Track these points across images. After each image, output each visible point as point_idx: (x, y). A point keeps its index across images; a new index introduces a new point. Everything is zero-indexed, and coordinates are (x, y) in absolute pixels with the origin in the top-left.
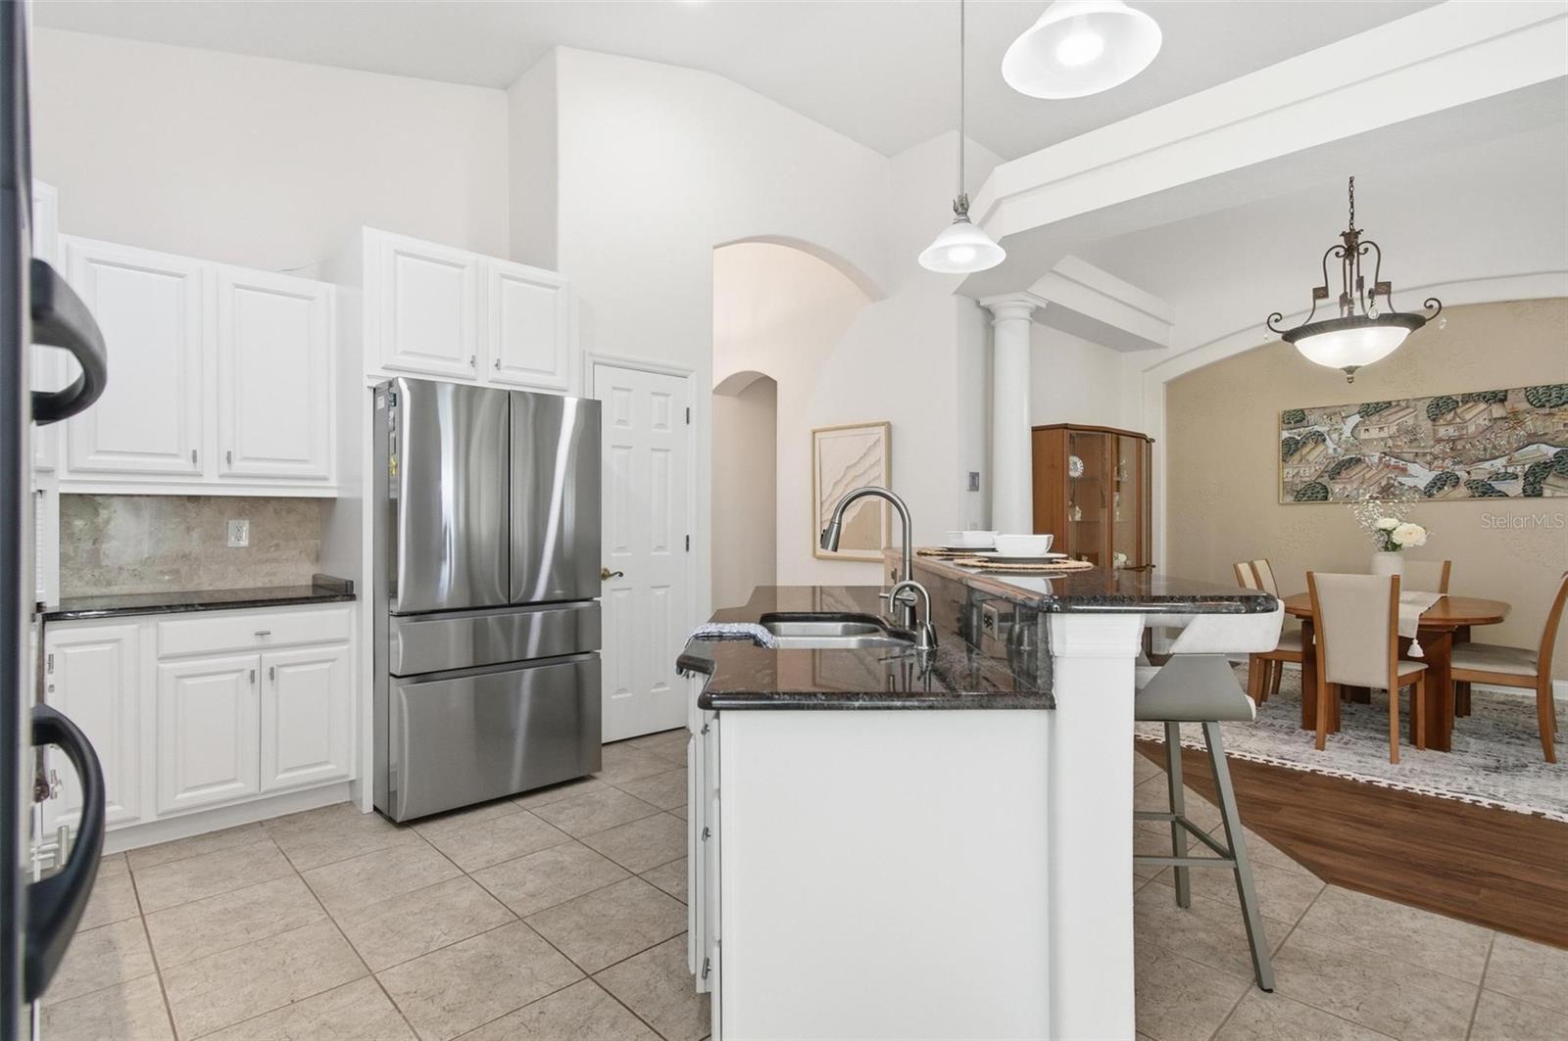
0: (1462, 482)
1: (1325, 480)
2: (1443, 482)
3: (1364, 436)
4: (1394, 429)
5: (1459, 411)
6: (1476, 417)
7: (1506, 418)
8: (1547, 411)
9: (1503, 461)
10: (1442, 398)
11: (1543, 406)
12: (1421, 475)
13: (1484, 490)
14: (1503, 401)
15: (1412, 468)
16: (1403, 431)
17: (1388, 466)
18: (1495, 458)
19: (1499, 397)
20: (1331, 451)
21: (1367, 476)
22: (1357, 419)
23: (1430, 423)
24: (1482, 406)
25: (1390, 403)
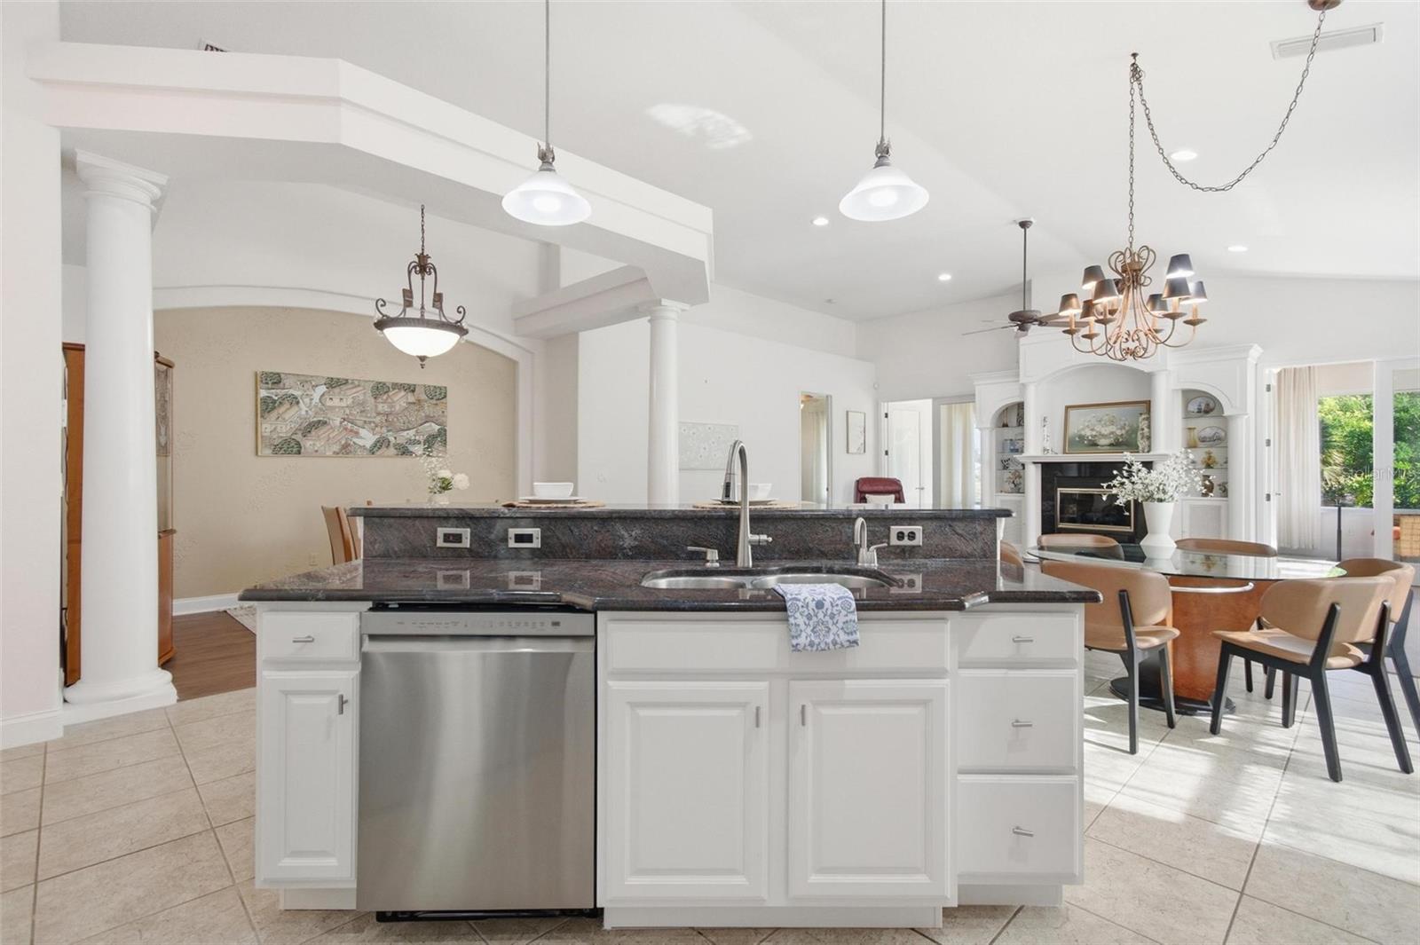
0: (391, 444)
1: (299, 437)
2: (381, 444)
3: (329, 403)
4: (350, 401)
5: (390, 394)
6: (400, 400)
7: (414, 403)
8: (434, 402)
9: (412, 432)
10: (380, 383)
11: (432, 399)
12: (367, 438)
13: (404, 451)
14: (413, 391)
15: (363, 432)
16: (357, 403)
17: (346, 429)
18: (409, 429)
19: (411, 389)
20: (303, 413)
21: (331, 436)
22: (323, 389)
23: (373, 400)
24: (403, 393)
25: (347, 380)
